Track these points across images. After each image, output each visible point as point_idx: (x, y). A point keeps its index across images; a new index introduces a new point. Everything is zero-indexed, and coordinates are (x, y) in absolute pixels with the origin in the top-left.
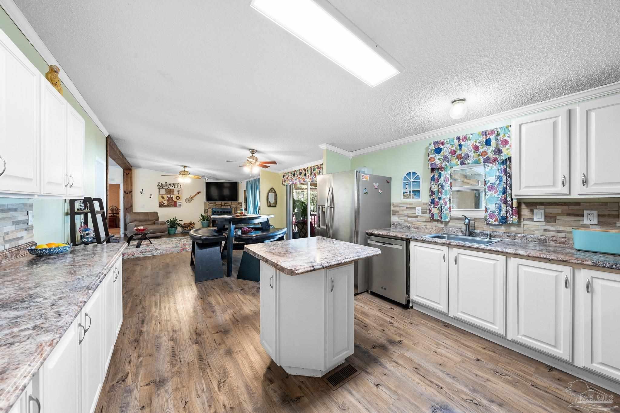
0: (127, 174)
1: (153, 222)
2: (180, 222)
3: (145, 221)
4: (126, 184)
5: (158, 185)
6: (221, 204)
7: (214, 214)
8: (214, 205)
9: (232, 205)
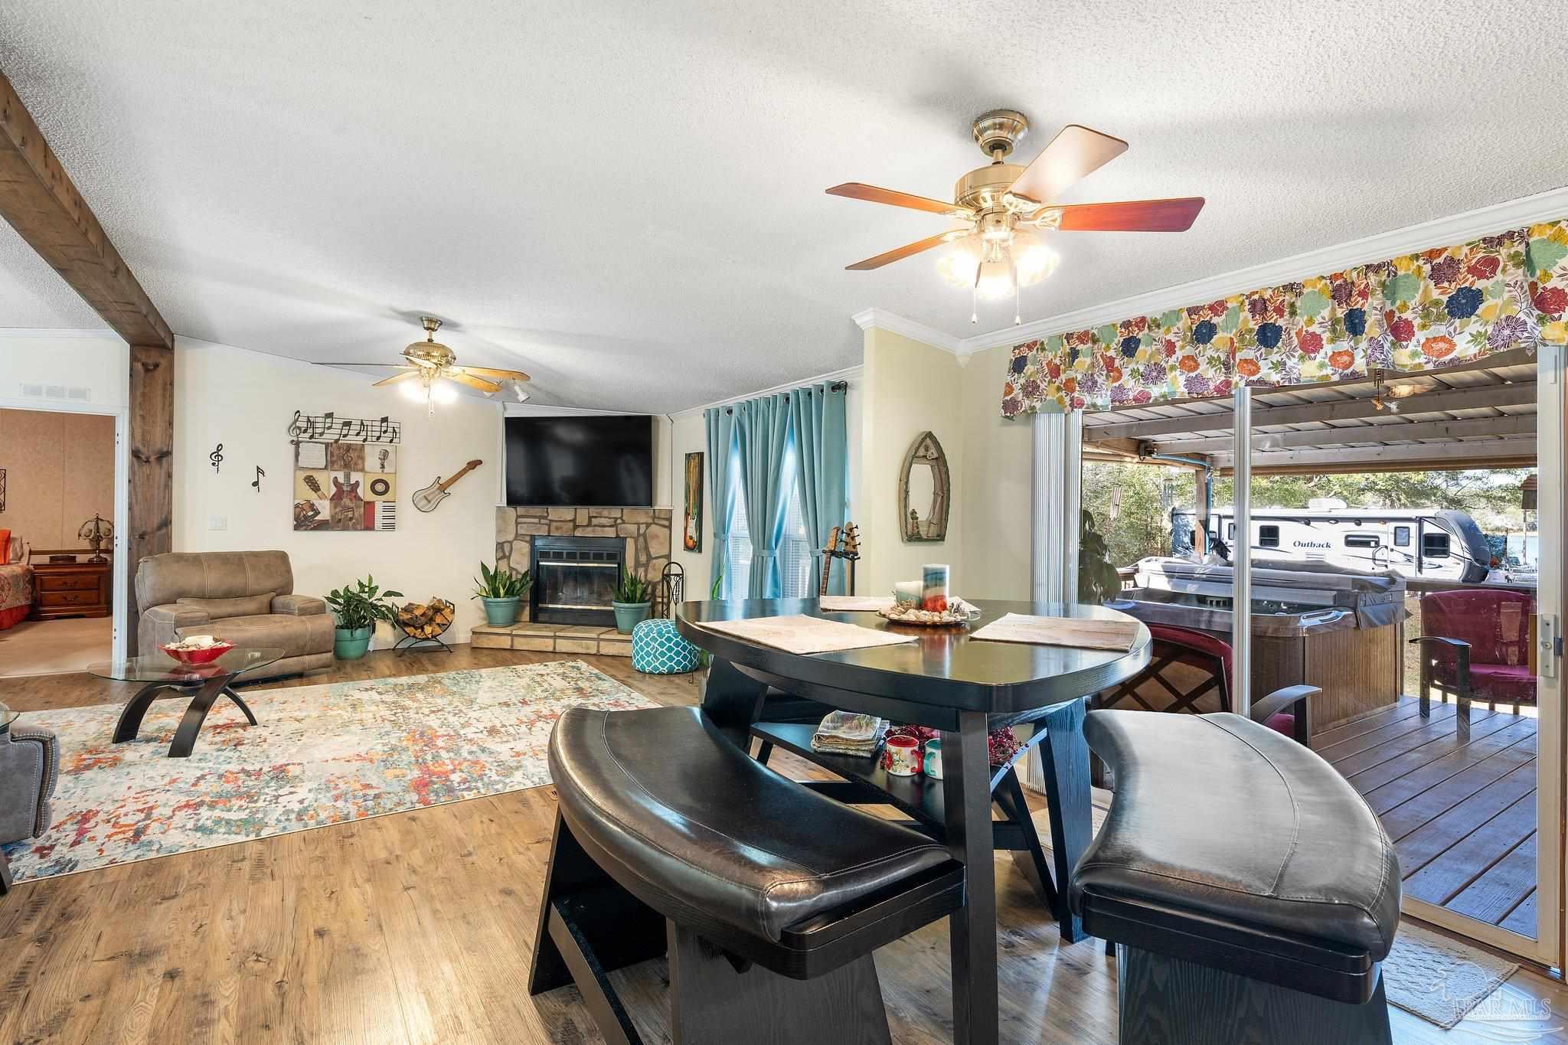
0: (147, 370)
1: (265, 599)
2: (388, 601)
3: (228, 595)
4: (143, 417)
5: (294, 426)
6: (574, 521)
7: (538, 562)
8: (543, 521)
9: (624, 522)
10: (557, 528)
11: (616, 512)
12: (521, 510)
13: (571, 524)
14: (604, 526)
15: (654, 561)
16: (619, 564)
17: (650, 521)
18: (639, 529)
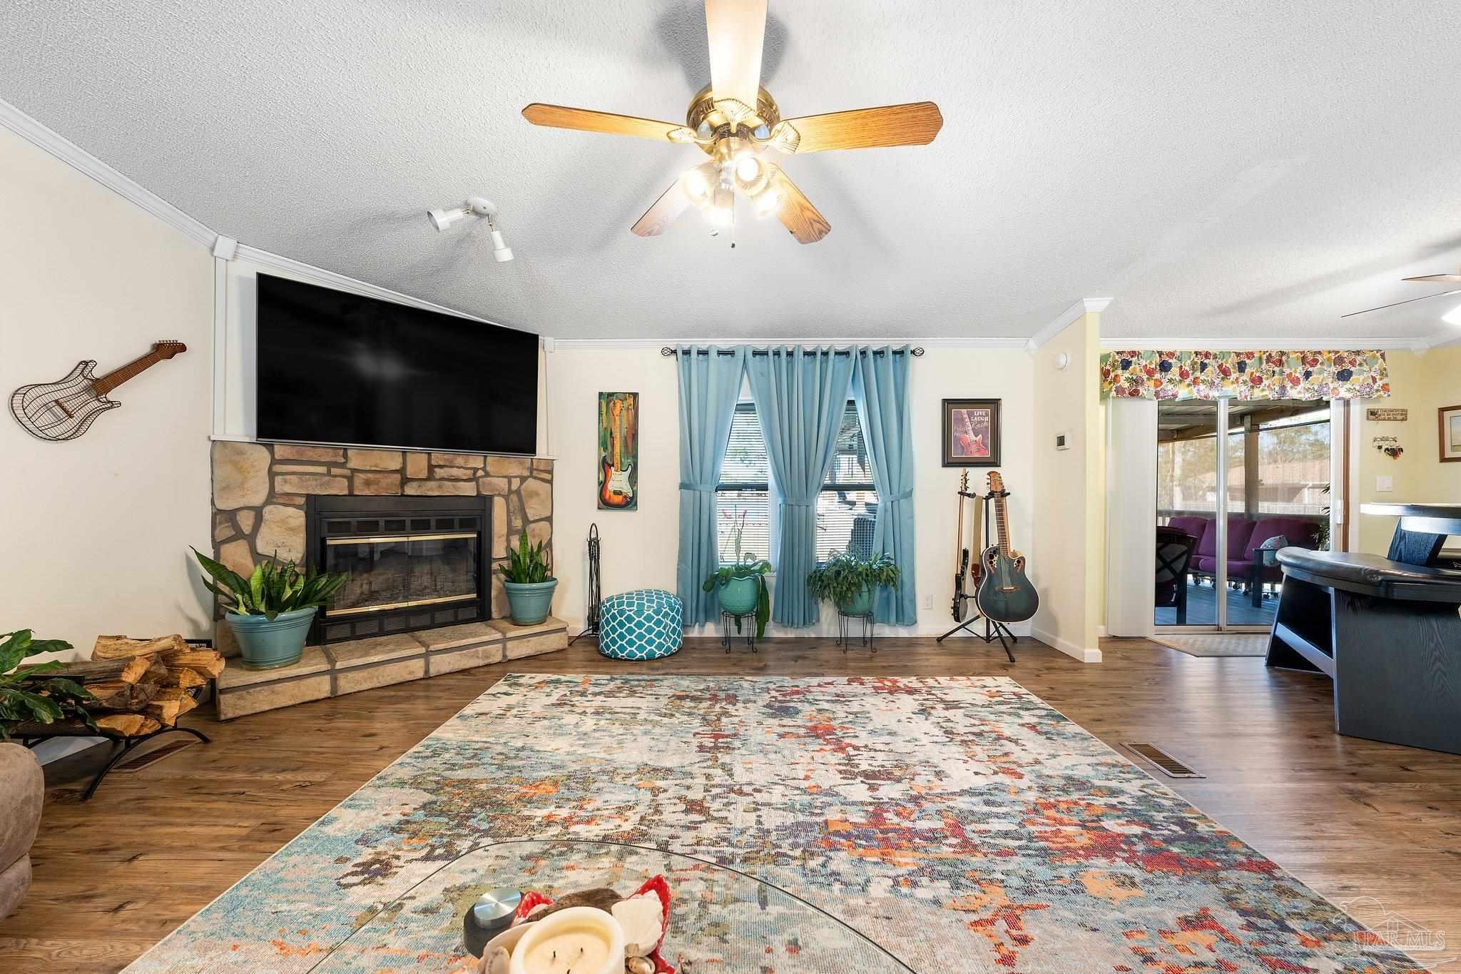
6: (402, 471)
7: (323, 540)
8: (335, 471)
9: (487, 475)
10: (368, 483)
11: (476, 460)
12: (283, 449)
13: (398, 476)
14: (457, 480)
15: (533, 525)
16: (479, 534)
17: (526, 473)
18: (510, 483)
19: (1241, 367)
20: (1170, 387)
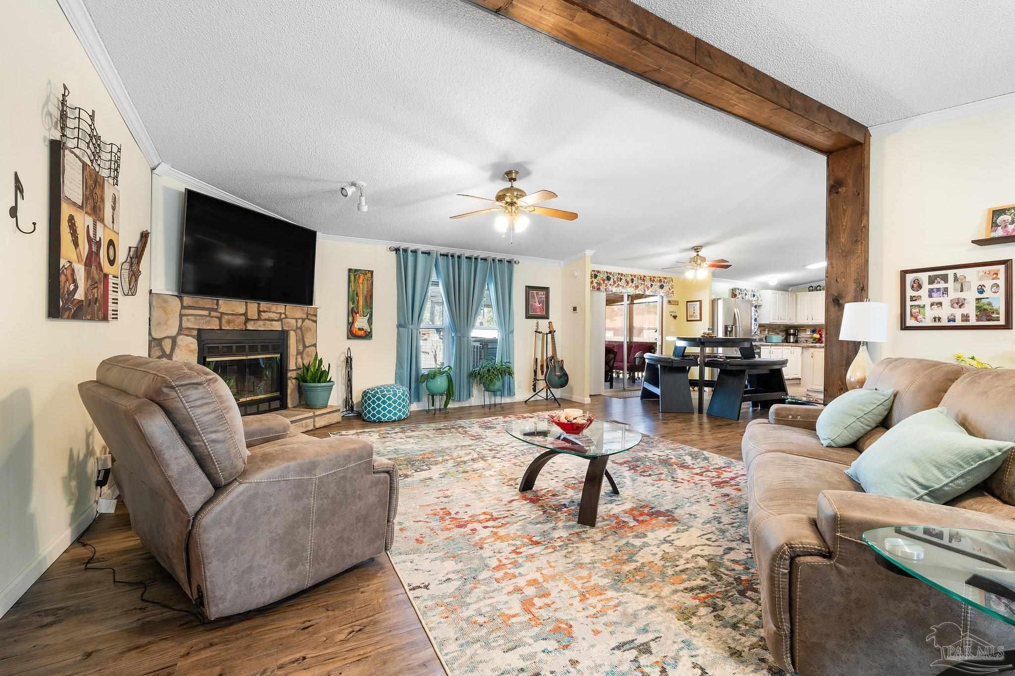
6: (245, 314)
7: (205, 358)
8: (213, 314)
9: (286, 317)
10: (229, 322)
11: (280, 308)
12: (188, 300)
13: (244, 318)
14: (273, 320)
15: (308, 349)
16: (282, 354)
17: (306, 316)
18: (297, 322)
19: (632, 280)
20: (610, 287)
